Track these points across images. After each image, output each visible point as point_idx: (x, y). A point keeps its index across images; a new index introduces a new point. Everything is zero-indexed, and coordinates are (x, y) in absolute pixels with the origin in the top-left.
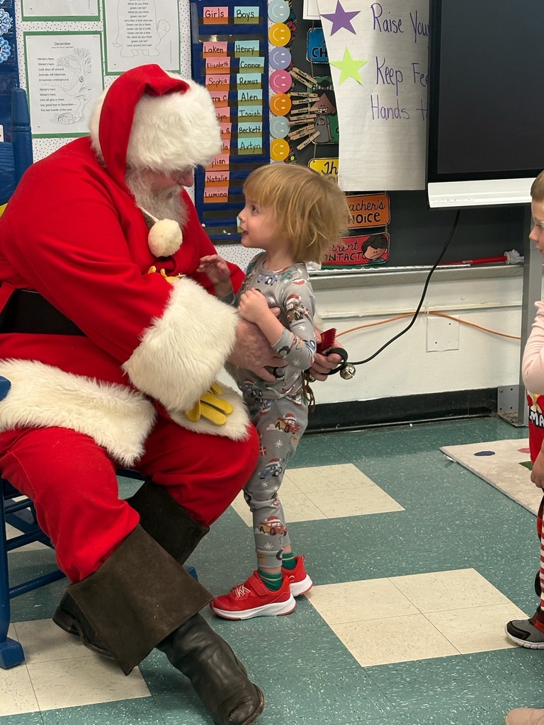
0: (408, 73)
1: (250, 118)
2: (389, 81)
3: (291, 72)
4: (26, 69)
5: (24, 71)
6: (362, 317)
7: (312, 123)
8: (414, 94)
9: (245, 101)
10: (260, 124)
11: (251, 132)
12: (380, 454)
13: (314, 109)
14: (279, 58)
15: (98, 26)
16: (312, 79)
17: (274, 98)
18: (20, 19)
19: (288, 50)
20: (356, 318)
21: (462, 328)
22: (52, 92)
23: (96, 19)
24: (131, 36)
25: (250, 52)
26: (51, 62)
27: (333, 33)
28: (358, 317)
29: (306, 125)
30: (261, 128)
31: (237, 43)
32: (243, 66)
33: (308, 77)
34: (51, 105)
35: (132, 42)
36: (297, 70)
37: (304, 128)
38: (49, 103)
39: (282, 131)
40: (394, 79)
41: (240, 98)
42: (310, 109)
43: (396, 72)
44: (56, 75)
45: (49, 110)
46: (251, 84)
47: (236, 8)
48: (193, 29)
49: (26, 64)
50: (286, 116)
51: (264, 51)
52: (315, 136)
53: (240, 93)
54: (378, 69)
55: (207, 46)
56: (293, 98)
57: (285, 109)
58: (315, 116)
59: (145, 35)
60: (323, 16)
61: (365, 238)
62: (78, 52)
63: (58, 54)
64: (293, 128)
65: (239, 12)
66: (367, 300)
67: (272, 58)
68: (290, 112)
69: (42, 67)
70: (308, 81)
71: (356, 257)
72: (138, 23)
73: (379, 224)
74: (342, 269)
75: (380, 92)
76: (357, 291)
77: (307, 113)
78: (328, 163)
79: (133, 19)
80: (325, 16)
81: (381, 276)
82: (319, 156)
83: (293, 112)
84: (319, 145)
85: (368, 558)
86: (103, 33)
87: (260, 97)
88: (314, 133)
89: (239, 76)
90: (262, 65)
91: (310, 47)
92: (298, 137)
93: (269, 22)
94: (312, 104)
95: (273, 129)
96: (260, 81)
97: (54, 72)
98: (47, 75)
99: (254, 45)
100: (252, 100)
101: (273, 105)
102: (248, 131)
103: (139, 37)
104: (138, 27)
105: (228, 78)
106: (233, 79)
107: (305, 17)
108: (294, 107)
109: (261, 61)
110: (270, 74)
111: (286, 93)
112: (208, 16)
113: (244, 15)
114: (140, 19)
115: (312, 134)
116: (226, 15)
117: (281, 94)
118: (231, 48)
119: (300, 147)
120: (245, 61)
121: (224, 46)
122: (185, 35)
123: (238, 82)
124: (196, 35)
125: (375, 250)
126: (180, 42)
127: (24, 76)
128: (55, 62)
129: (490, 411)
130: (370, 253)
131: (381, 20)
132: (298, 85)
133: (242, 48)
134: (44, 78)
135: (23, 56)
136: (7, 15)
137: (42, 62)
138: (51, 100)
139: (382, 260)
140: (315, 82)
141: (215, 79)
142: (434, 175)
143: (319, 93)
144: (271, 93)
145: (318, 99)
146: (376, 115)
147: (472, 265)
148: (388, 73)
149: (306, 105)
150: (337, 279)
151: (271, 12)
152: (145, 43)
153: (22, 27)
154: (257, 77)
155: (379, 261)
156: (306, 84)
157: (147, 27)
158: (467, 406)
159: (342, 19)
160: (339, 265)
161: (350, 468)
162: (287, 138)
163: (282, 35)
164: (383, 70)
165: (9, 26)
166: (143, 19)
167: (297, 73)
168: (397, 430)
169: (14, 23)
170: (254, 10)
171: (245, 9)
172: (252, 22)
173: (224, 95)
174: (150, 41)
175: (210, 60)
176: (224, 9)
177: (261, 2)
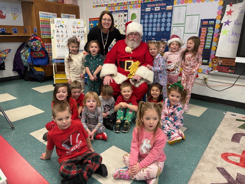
1: (208, 42)
2: (236, 36)
3: (219, 34)
9: (208, 39)
11: (208, 45)
14: (217, 31)
15: (184, 25)
17: (214, 38)
19: (219, 29)
20: (225, 83)
23: (184, 24)
24: (189, 27)
25: (211, 30)
27: (224, 26)
30: (210, 44)
31: (208, 28)
41: (207, 38)
43: (238, 34)
46: (210, 36)
47: (209, 21)
48: (201, 25)
49: (172, 31)
51: (214, 30)
53: (207, 37)
54: (233, 33)
55: (202, 28)
61: (229, 67)
62: (180, 30)
63: (177, 30)
67: (215, 31)
68: (217, 41)
71: (226, 71)
72: (191, 24)
73: (233, 65)
76: (227, 78)
80: (224, 22)
87: (211, 38)
89: (208, 34)
90: (213, 32)
93: (216, 24)
95: (213, 44)
98: (175, 33)
99: (212, 28)
101: (214, 40)
106: (206, 35)
107: (221, 23)
110: (214, 34)
111: (217, 38)
112: (204, 23)
116: (207, 23)
120: (209, 31)
121: (206, 28)
122: (199, 27)
127: (171, 33)
128: (176, 31)
130: (230, 71)
131: (237, 23)
136: (170, 24)
137: (174, 31)
139: (233, 73)
141: (203, 34)
144: (214, 37)
146: (230, 42)
148: (236, 34)
151: (216, 22)
153: (172, 25)
154: (211, 34)
159: (227, 23)
160: (222, 72)
162: (216, 46)
163: (218, 26)
165: (170, 25)
169: (171, 25)
170: (213, 22)
171: (211, 22)
172: (212, 24)
173: (204, 37)
174: (192, 28)
175: (202, 31)
176: (207, 22)
177: (215, 20)
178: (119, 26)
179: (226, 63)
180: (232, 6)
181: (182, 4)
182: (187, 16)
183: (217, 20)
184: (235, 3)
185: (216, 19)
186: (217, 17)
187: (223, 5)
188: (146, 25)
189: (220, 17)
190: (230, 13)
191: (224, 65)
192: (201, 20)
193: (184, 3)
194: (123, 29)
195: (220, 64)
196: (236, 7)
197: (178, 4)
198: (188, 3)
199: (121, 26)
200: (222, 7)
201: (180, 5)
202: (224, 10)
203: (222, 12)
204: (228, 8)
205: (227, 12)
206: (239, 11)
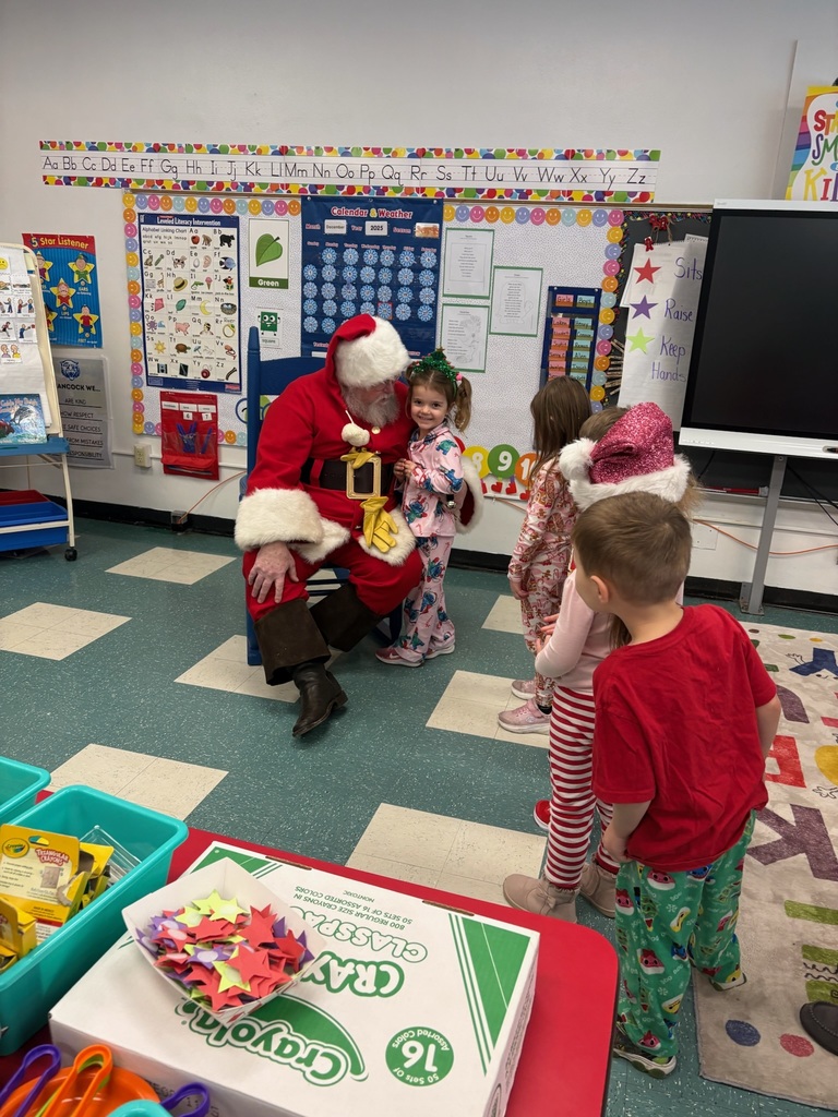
1: (579, 370)
2: (672, 354)
3: (612, 342)
4: (441, 326)
9: (577, 358)
10: (585, 375)
14: (605, 332)
15: (488, 303)
17: (598, 358)
18: (441, 295)
19: (611, 328)
21: (720, 535)
22: (456, 342)
23: (488, 298)
24: (508, 310)
25: (584, 326)
26: (457, 323)
27: (634, 317)
29: (618, 378)
30: (586, 377)
31: (576, 319)
32: (579, 335)
33: (622, 346)
34: (454, 350)
35: (508, 314)
36: (616, 341)
37: (616, 381)
38: (452, 348)
39: (602, 380)
40: (677, 353)
41: (574, 356)
43: (680, 348)
44: (459, 331)
46: (583, 348)
47: (579, 297)
48: (549, 309)
49: (442, 323)
50: (604, 371)
51: (595, 326)
53: (574, 352)
54: (663, 344)
55: (556, 319)
56: (611, 360)
57: (605, 366)
59: (516, 310)
60: (631, 305)
62: (473, 318)
63: (461, 319)
64: (609, 380)
65: (580, 299)
67: (600, 331)
68: (608, 369)
69: (451, 326)
72: (513, 302)
75: (661, 360)
79: (510, 299)
80: (633, 305)
83: (610, 369)
86: (490, 307)
87: (588, 357)
89: (575, 341)
90: (592, 336)
92: (610, 386)
93: (601, 307)
95: (594, 379)
96: (589, 346)
97: (457, 329)
98: (453, 331)
99: (589, 322)
100: (582, 358)
101: (596, 363)
103: (512, 311)
104: (513, 305)
105: (567, 342)
106: (571, 343)
107: (621, 305)
108: (610, 365)
109: (591, 333)
110: (597, 342)
111: (607, 356)
112: (559, 300)
113: (583, 302)
114: (514, 299)
116: (572, 301)
117: (603, 356)
118: (572, 322)
119: (612, 393)
120: (580, 332)
121: (567, 321)
122: (542, 312)
123: (574, 345)
124: (550, 312)
126: (538, 316)
127: (440, 330)
128: (459, 323)
129: (734, 598)
131: (673, 311)
132: (616, 351)
133: (580, 323)
134: (451, 333)
135: (440, 318)
136: (433, 292)
137: (451, 323)
138: (454, 347)
141: (558, 342)
142: (687, 423)
144: (597, 354)
146: (655, 376)
147: (728, 492)
148: (672, 348)
149: (619, 365)
151: (603, 300)
152: (515, 315)
153: (442, 299)
154: (587, 343)
156: (622, 351)
157: (519, 305)
158: (717, 590)
159: (644, 308)
162: (604, 386)
163: (609, 317)
164: (667, 346)
165: (433, 299)
166: (516, 299)
167: (616, 343)
169: (436, 298)
170: (592, 299)
171: (585, 298)
172: (588, 306)
173: (563, 353)
174: (519, 314)
175: (556, 330)
176: (571, 297)
177: (597, 294)
178: (196, 284)
180: (652, 249)
181: (474, 221)
182: (496, 267)
183: (603, 293)
184: (663, 240)
185: (600, 290)
186: (604, 282)
187: (621, 244)
188: (329, 290)
189: (614, 284)
190: (647, 272)
192: (551, 288)
193: (484, 220)
194: (217, 299)
196: (666, 255)
197: (461, 221)
198: (499, 221)
199: (205, 283)
200: (618, 251)
201: (469, 223)
202: (625, 260)
203: (621, 268)
204: (640, 256)
205: (637, 269)
206: (677, 270)
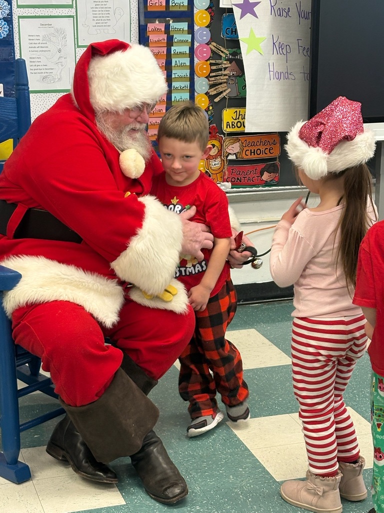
0: (294, 46)
1: (180, 79)
2: (281, 53)
3: (210, 46)
4: (20, 43)
5: (18, 45)
6: (260, 222)
7: (225, 83)
8: (299, 62)
9: (177, 66)
10: (188, 83)
11: (182, 89)
12: (273, 321)
13: (226, 72)
14: (202, 35)
15: (72, 12)
16: (225, 51)
17: (198, 64)
18: (16, 6)
19: (208, 29)
20: (255, 223)
22: (39, 60)
23: (71, 6)
24: (95, 19)
25: (181, 31)
26: (38, 38)
27: (241, 17)
28: (257, 222)
29: (221, 84)
30: (189, 86)
31: (172, 24)
32: (176, 41)
33: (222, 49)
34: (38, 69)
35: (96, 23)
36: (215, 44)
37: (220, 86)
38: (36, 68)
39: (204, 88)
40: (284, 51)
41: (173, 64)
42: (223, 72)
43: (286, 46)
44: (42, 47)
45: (36, 73)
46: (181, 54)
48: (141, 14)
49: (19, 39)
50: (206, 77)
51: (191, 30)
52: (227, 92)
53: (174, 60)
54: (274, 43)
55: (150, 26)
56: (211, 64)
57: (206, 72)
58: (227, 77)
59: (106, 18)
60: (234, 5)
61: (262, 166)
62: (57, 31)
63: (43, 32)
64: (211, 86)
65: (173, 2)
66: (263, 210)
67: (197, 35)
68: (209, 74)
69: (31, 41)
70: (222, 52)
71: (255, 179)
72: (100, 9)
73: (273, 156)
74: (246, 188)
75: (275, 60)
76: (256, 204)
77: (222, 75)
78: (236, 111)
79: (97, 6)
81: (274, 193)
82: (230, 106)
83: (212, 74)
84: (230, 99)
85: (273, 399)
86: (75, 17)
87: (188, 64)
88: (227, 90)
89: (173, 48)
90: (190, 40)
91: (224, 27)
92: (215, 92)
93: (195, 9)
94: (225, 69)
95: (197, 87)
96: (188, 52)
97: (40, 45)
98: (35, 47)
99: (184, 26)
100: (182, 66)
101: (197, 69)
102: (179, 88)
103: (101, 20)
104: (100, 12)
105: (165, 50)
106: (169, 51)
107: (221, 6)
108: (212, 71)
109: (188, 37)
110: (195, 47)
111: (207, 61)
112: (151, 5)
113: (177, 4)
114: (102, 6)
115: (225, 91)
116: (164, 4)
117: (204, 61)
118: (167, 27)
119: (217, 100)
120: (177, 37)
121: (162, 27)
122: (134, 19)
123: (172, 53)
124: (142, 19)
125: (270, 175)
126: (131, 24)
127: (18, 48)
128: (41, 38)
130: (266, 176)
131: (276, 8)
132: (215, 55)
133: (175, 28)
134: (33, 49)
135: (18, 34)
136: (5, 4)
137: (31, 38)
138: (38, 66)
139: (274, 182)
140: (227, 52)
141: (156, 50)
143: (230, 61)
144: (196, 60)
145: (229, 65)
146: (272, 77)
148: (281, 47)
149: (221, 70)
150: (243, 195)
151: (196, 2)
152: (105, 24)
153: (17, 12)
154: (186, 49)
155: (272, 182)
156: (221, 54)
157: (107, 12)
160: (243, 185)
161: (253, 331)
162: (207, 94)
163: (204, 18)
164: (277, 44)
165: (7, 12)
166: (104, 6)
167: (214, 46)
168: (284, 304)
169: (11, 9)
172: (182, 9)
173: (162, 62)
174: (109, 23)
175: (152, 36)
179: (251, 153)
191: (246, 158)
195: (234, 157)
